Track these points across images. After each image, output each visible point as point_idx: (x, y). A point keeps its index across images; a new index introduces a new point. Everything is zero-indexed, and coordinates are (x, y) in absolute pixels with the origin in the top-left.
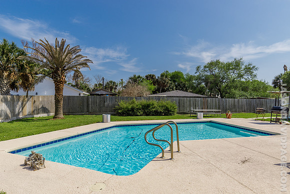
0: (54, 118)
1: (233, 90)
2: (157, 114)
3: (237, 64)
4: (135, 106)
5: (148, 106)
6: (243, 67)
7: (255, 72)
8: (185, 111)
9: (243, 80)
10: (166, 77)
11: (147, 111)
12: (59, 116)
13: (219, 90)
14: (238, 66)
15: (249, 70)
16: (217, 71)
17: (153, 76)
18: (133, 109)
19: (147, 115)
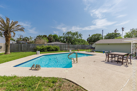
0: (5, 54)
1: (76, 42)
2: (53, 50)
3: (77, 33)
4: (44, 47)
5: (49, 48)
6: (78, 34)
7: (82, 36)
8: (62, 50)
9: (78, 39)
10: (51, 36)
11: (49, 50)
12: (7, 53)
13: (71, 42)
14: (77, 34)
15: (80, 35)
16: (70, 35)
17: (46, 36)
18: (43, 49)
19: (49, 51)
